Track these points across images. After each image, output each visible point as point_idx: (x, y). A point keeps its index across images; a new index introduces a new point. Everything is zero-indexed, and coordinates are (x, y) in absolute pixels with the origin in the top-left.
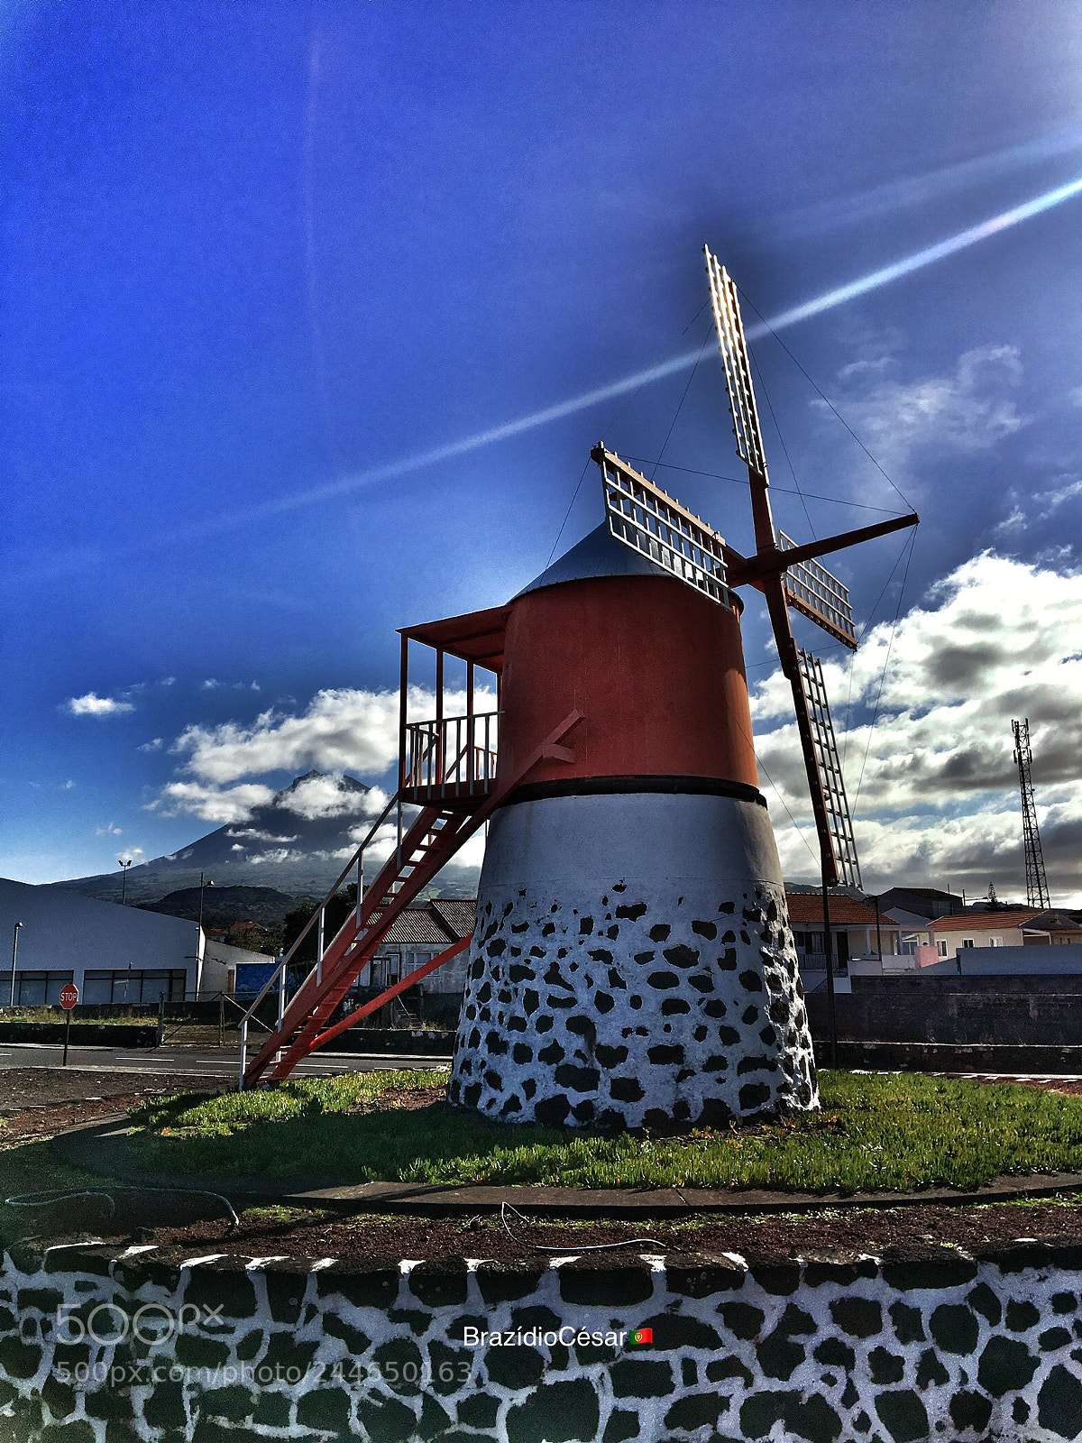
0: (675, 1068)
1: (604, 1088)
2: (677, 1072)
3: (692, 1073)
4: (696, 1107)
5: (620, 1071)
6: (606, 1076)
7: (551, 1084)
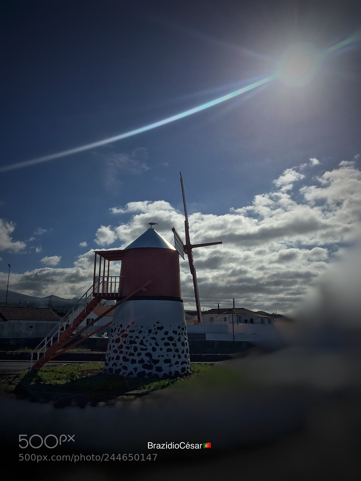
0: (169, 364)
1: (154, 369)
2: (170, 365)
3: (172, 365)
4: (173, 372)
5: (158, 365)
6: (155, 366)
7: (141, 368)
